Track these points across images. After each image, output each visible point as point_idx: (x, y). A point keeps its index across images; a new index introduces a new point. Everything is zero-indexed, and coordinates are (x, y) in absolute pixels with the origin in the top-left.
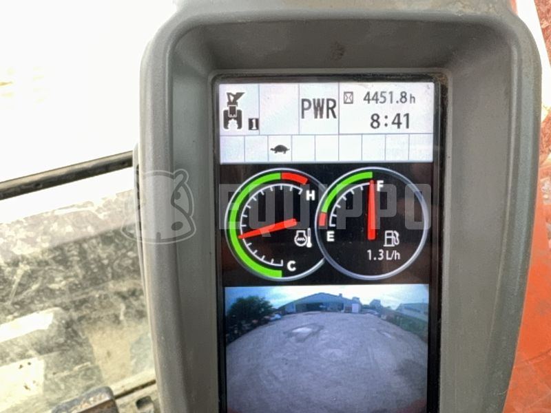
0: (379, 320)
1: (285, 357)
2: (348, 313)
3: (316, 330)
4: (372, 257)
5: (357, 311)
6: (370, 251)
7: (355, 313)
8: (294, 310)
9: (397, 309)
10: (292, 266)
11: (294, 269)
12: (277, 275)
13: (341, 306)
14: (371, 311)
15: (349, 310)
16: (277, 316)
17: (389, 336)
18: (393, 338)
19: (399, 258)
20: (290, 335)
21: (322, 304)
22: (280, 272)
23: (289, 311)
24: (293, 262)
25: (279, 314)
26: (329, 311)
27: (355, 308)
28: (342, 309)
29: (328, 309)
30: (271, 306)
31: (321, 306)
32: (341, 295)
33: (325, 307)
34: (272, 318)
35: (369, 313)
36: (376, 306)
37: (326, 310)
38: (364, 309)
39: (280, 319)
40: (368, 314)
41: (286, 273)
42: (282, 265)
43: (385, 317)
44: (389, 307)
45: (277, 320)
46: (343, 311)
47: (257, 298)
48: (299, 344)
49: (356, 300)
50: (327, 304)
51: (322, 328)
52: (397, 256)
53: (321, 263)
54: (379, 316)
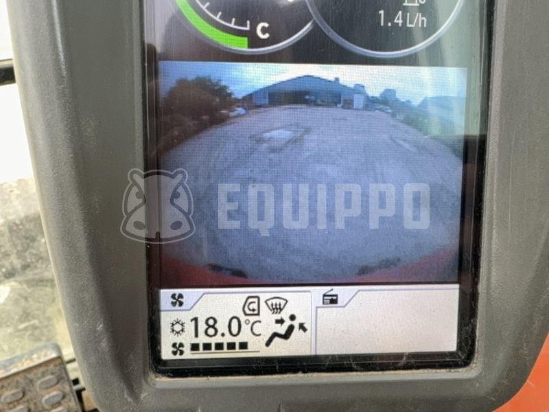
0: (392, 122)
1: (251, 175)
2: (349, 108)
3: (298, 134)
4: (386, 22)
5: (361, 106)
6: (382, 12)
7: (358, 109)
8: (267, 101)
9: (420, 106)
10: (264, 30)
11: (267, 36)
12: (240, 45)
13: (336, 97)
14: (382, 106)
15: (348, 104)
16: (241, 110)
17: (406, 145)
18: (413, 149)
19: (425, 26)
20: (260, 141)
21: (307, 93)
22: (245, 40)
23: (258, 103)
24: (266, 25)
25: (243, 107)
26: (320, 105)
27: (359, 101)
28: (340, 103)
29: (319, 102)
30: (230, 94)
31: (307, 97)
32: (337, 79)
33: (313, 98)
34: (232, 114)
35: (380, 110)
36: (388, 98)
37: (315, 103)
38: (371, 103)
39: (243, 115)
40: (377, 111)
41: (254, 41)
42: (248, 28)
43: (401, 117)
44: (408, 101)
45: (239, 116)
46: (339, 106)
47: (210, 80)
48: (272, 156)
49: (359, 89)
50: (316, 94)
51: (308, 130)
52: (423, 21)
53: (308, 27)
54: (393, 115)
